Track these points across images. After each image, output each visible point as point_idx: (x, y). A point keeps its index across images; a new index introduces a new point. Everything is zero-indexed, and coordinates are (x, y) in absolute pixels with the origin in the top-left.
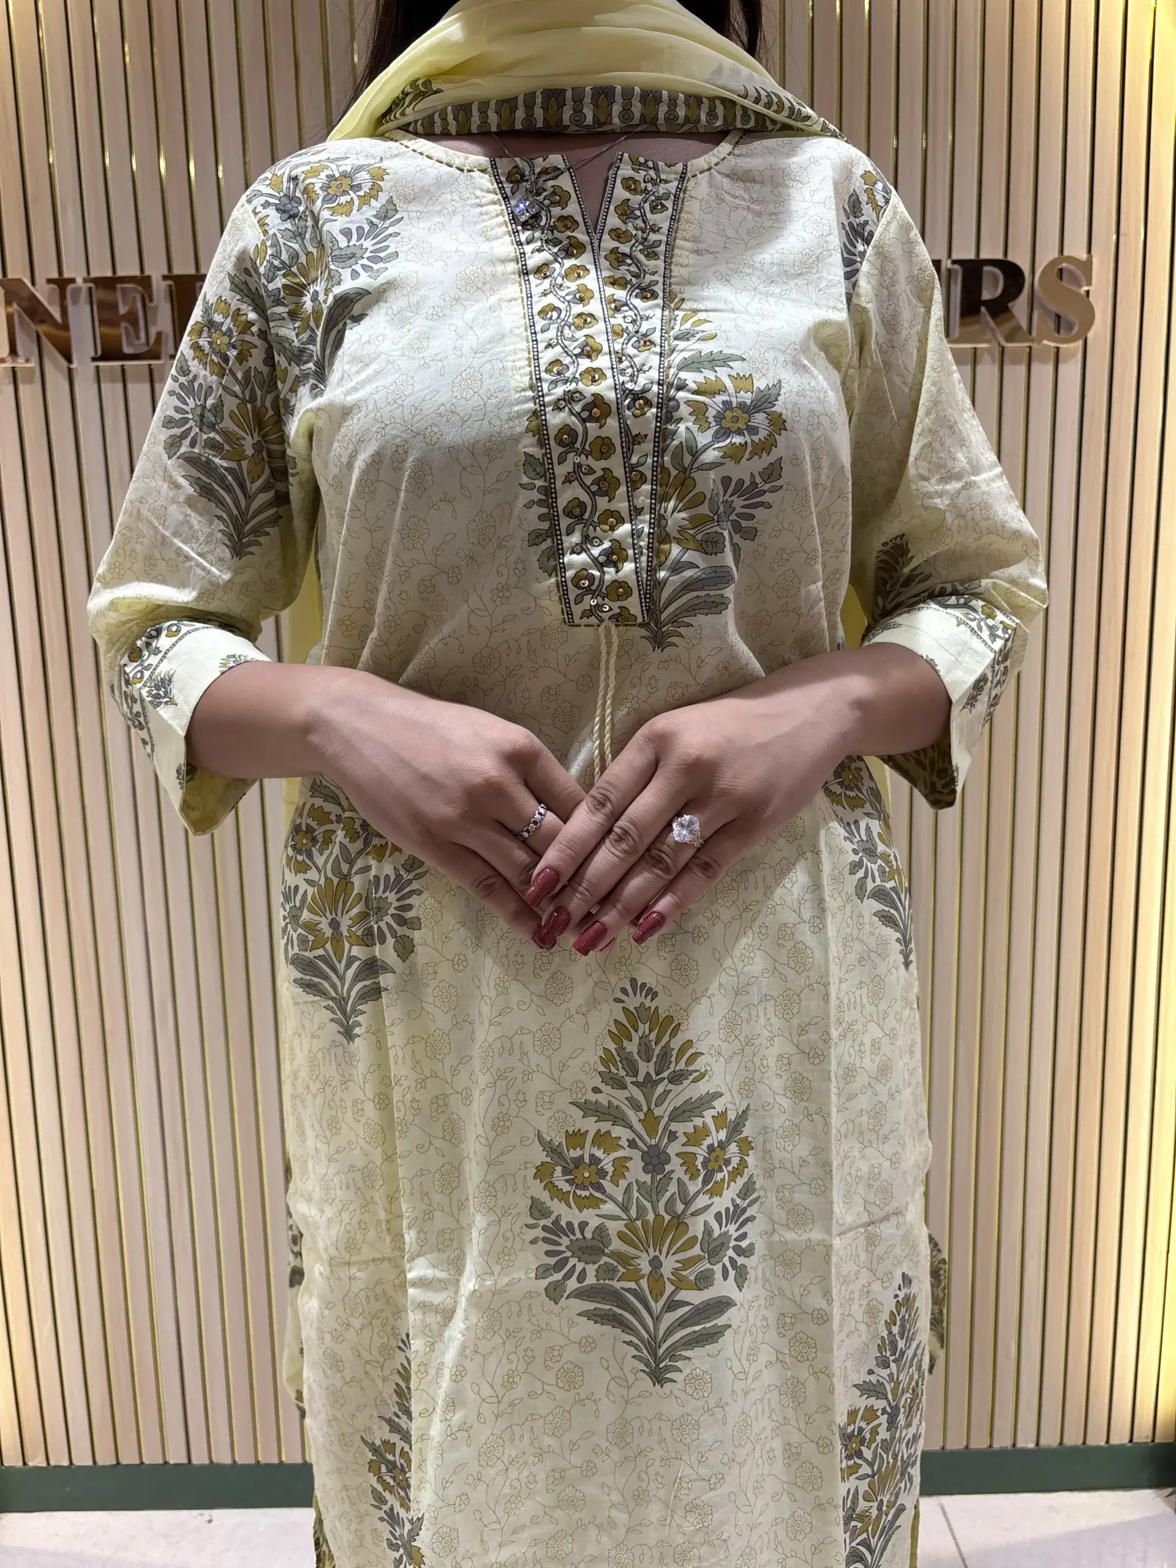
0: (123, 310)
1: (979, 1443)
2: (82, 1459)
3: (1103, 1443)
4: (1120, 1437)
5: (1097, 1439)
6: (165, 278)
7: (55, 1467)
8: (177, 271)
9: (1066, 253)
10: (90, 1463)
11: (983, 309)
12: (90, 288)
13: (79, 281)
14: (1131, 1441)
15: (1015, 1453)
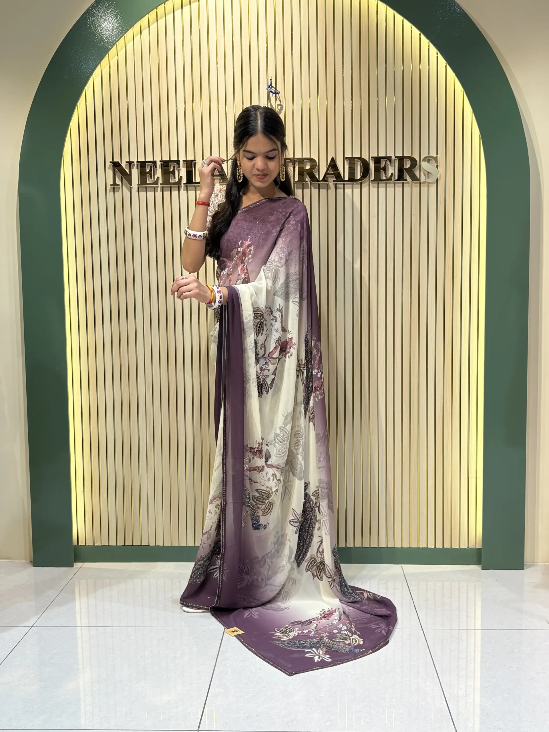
0: (148, 170)
1: (415, 545)
2: (113, 543)
3: (458, 547)
4: (464, 546)
5: (456, 546)
6: (160, 161)
7: (103, 546)
8: (164, 159)
9: (430, 155)
10: (116, 545)
11: (405, 171)
12: (138, 165)
13: (136, 163)
14: (468, 548)
15: (427, 549)
